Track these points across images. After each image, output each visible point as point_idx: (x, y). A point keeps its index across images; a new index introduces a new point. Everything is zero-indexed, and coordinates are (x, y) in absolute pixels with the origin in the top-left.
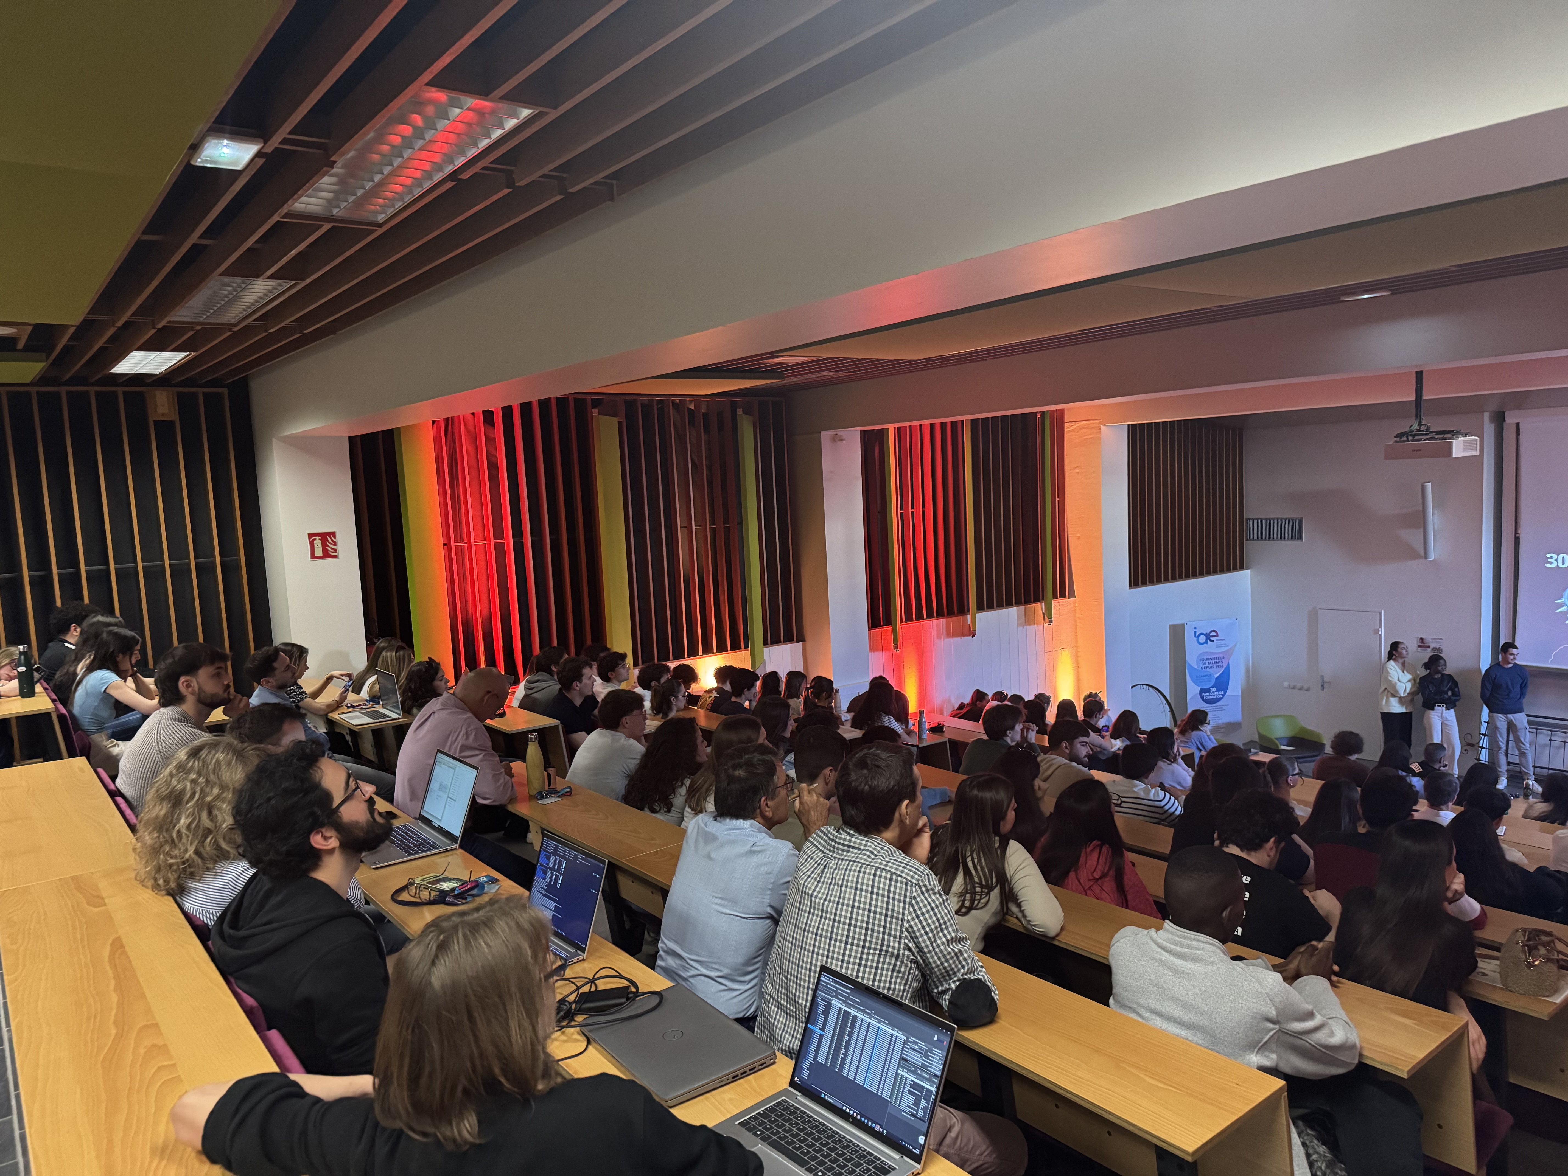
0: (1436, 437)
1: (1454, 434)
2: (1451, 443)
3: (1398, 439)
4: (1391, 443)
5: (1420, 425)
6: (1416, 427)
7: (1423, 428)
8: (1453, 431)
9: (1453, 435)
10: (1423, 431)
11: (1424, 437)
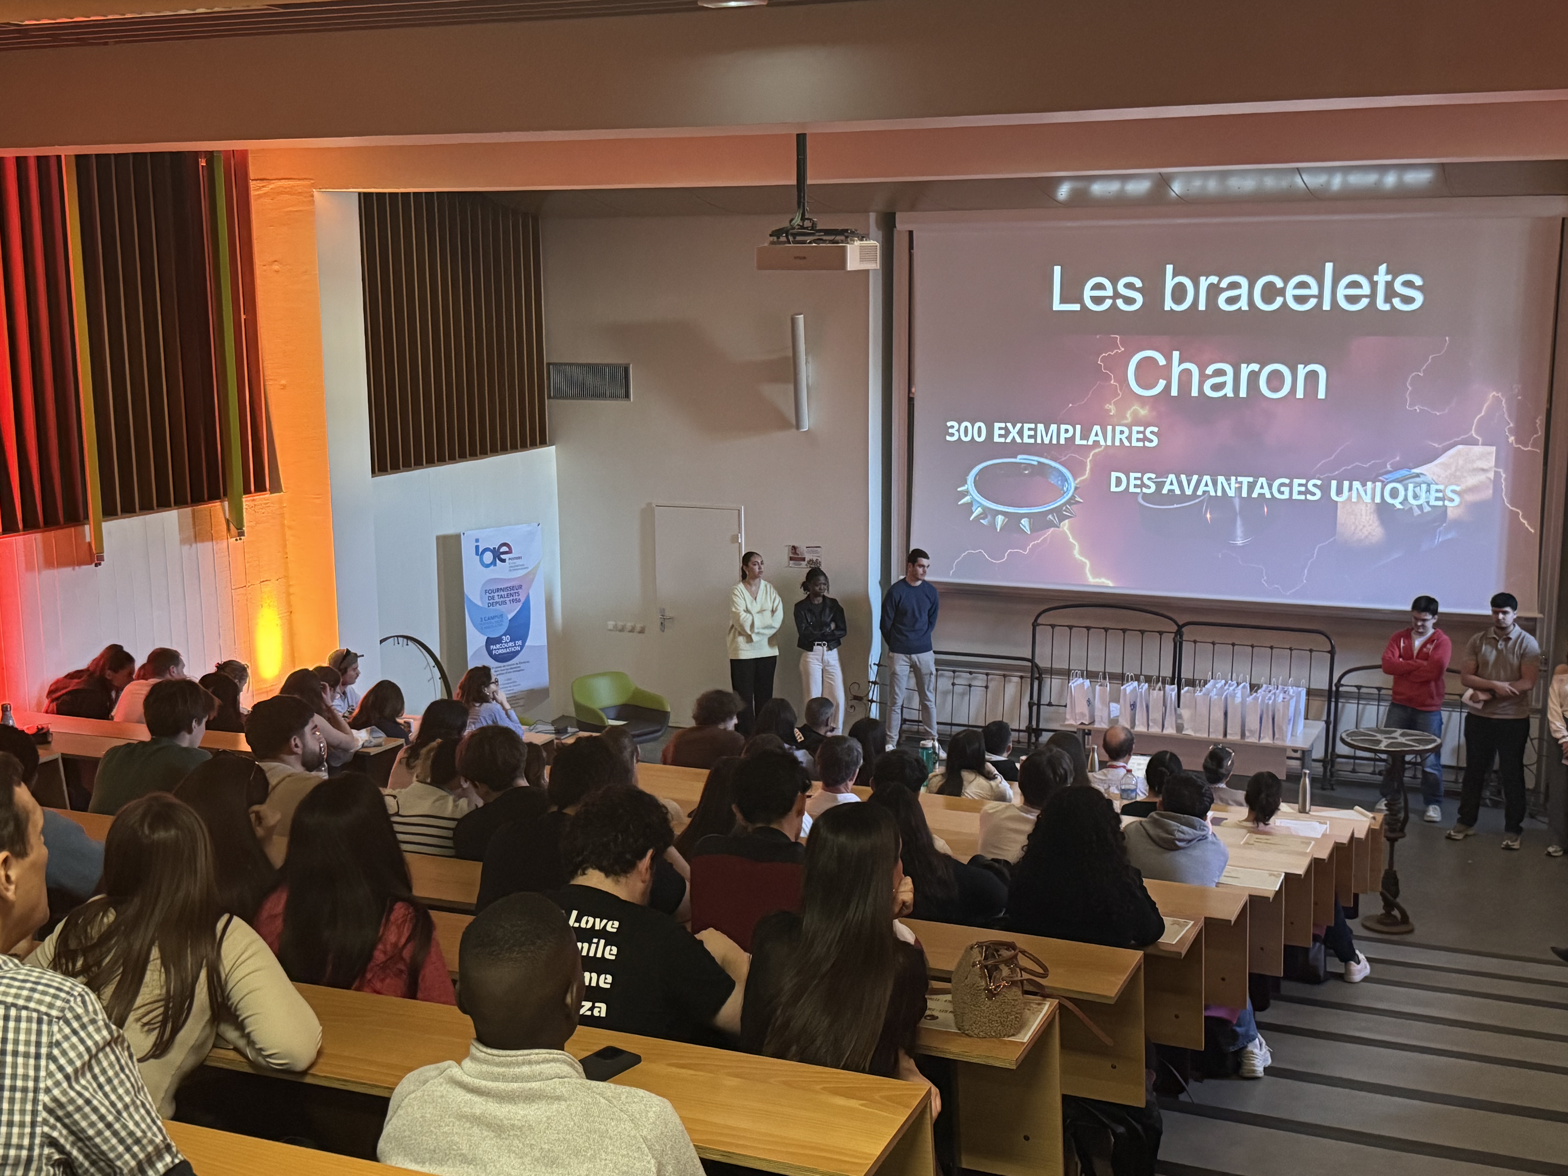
0: (825, 238)
1: (847, 234)
2: (844, 249)
3: (775, 239)
4: (766, 245)
5: (803, 219)
6: (797, 221)
7: (807, 224)
8: (846, 230)
9: (847, 237)
10: (807, 228)
11: (809, 239)
